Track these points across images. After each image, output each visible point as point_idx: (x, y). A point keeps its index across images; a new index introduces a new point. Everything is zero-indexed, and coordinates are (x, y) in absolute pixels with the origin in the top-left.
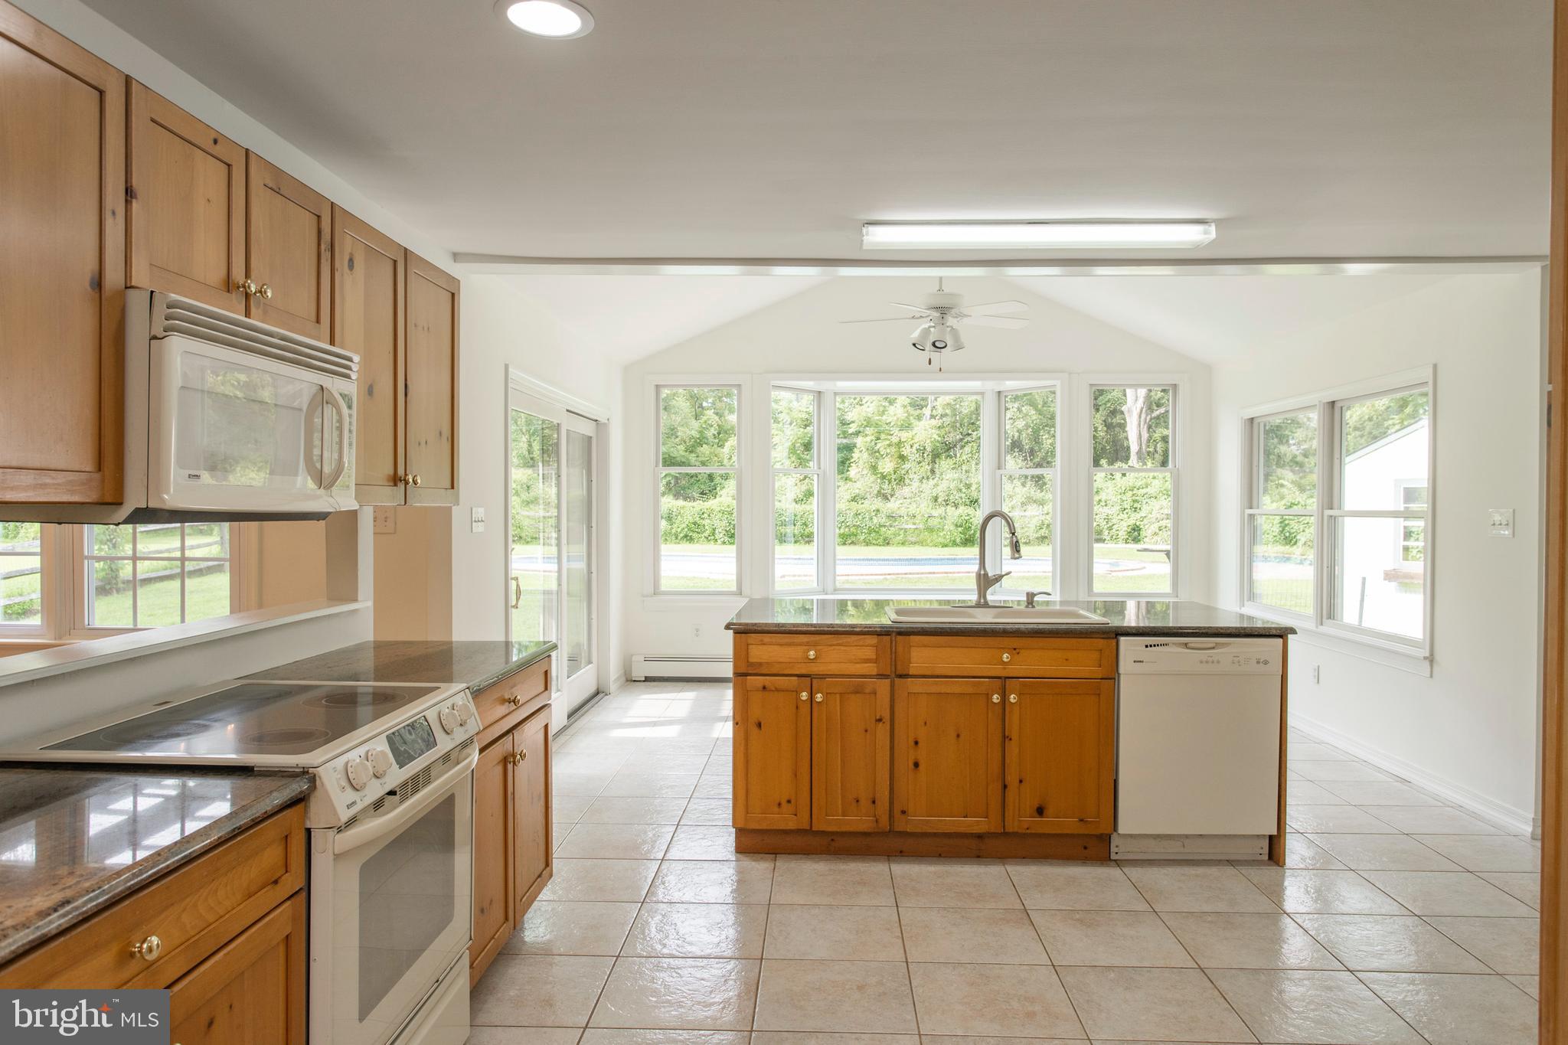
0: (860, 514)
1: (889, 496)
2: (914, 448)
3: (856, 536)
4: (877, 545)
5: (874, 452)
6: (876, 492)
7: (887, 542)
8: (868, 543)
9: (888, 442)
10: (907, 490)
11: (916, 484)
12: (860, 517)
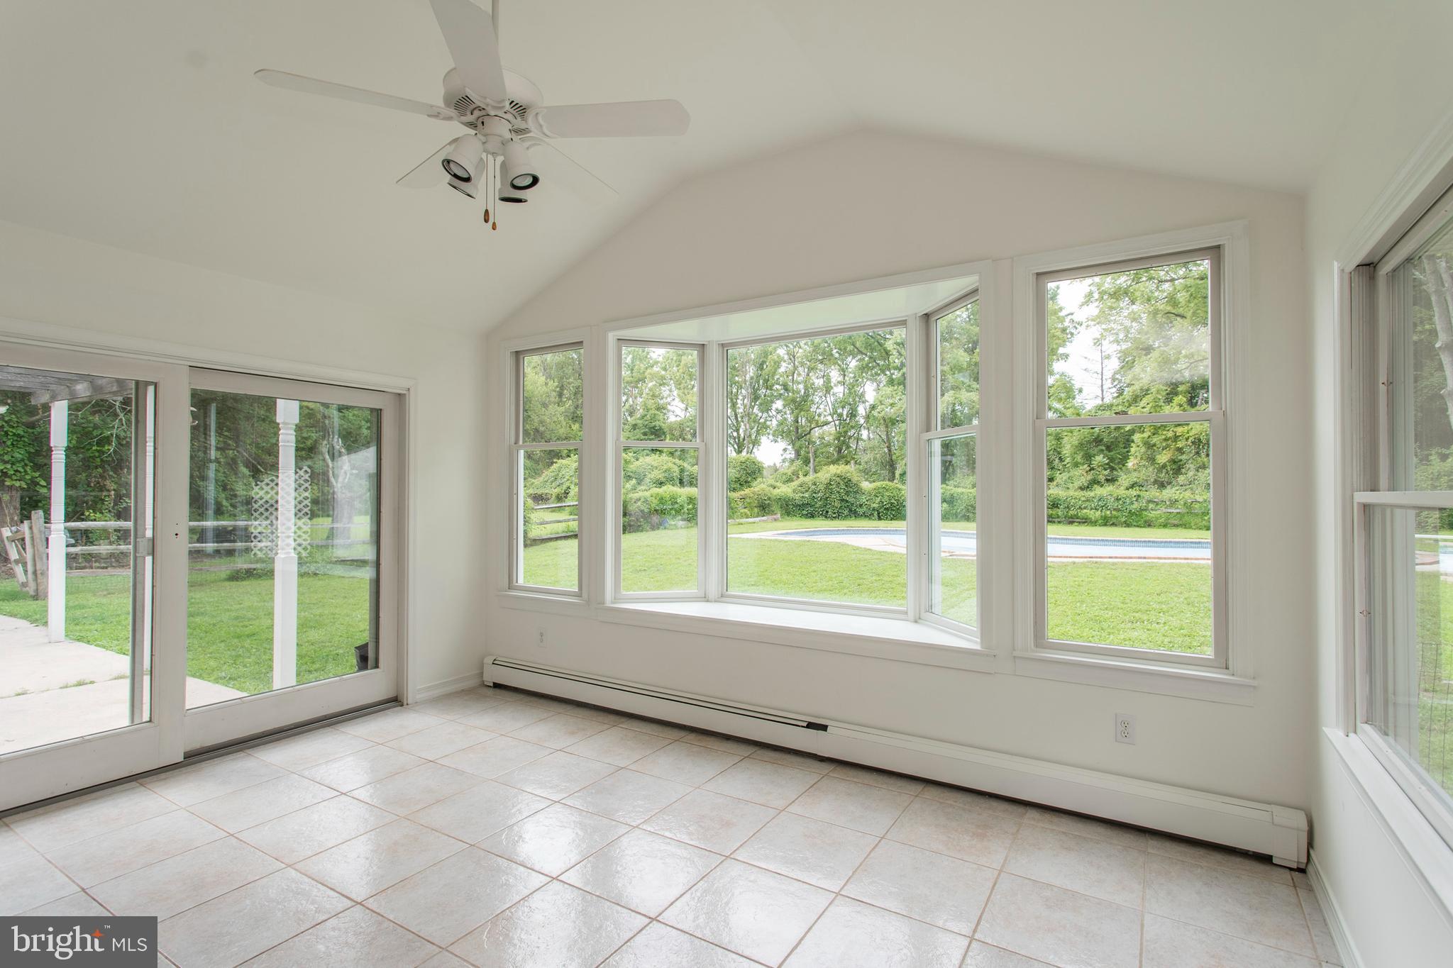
0: (1120, 499)
1: (1166, 484)
2: (1190, 440)
3: (1117, 518)
4: (1138, 526)
5: (1149, 446)
6: (1152, 480)
7: (1149, 524)
8: (1128, 525)
9: (1163, 437)
10: (1183, 478)
11: (1191, 474)
12: (1121, 502)
